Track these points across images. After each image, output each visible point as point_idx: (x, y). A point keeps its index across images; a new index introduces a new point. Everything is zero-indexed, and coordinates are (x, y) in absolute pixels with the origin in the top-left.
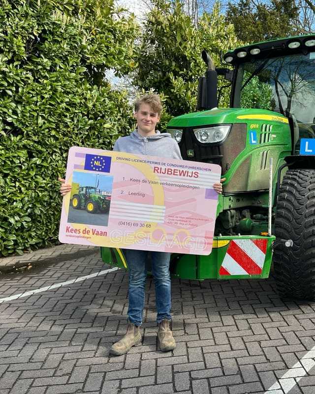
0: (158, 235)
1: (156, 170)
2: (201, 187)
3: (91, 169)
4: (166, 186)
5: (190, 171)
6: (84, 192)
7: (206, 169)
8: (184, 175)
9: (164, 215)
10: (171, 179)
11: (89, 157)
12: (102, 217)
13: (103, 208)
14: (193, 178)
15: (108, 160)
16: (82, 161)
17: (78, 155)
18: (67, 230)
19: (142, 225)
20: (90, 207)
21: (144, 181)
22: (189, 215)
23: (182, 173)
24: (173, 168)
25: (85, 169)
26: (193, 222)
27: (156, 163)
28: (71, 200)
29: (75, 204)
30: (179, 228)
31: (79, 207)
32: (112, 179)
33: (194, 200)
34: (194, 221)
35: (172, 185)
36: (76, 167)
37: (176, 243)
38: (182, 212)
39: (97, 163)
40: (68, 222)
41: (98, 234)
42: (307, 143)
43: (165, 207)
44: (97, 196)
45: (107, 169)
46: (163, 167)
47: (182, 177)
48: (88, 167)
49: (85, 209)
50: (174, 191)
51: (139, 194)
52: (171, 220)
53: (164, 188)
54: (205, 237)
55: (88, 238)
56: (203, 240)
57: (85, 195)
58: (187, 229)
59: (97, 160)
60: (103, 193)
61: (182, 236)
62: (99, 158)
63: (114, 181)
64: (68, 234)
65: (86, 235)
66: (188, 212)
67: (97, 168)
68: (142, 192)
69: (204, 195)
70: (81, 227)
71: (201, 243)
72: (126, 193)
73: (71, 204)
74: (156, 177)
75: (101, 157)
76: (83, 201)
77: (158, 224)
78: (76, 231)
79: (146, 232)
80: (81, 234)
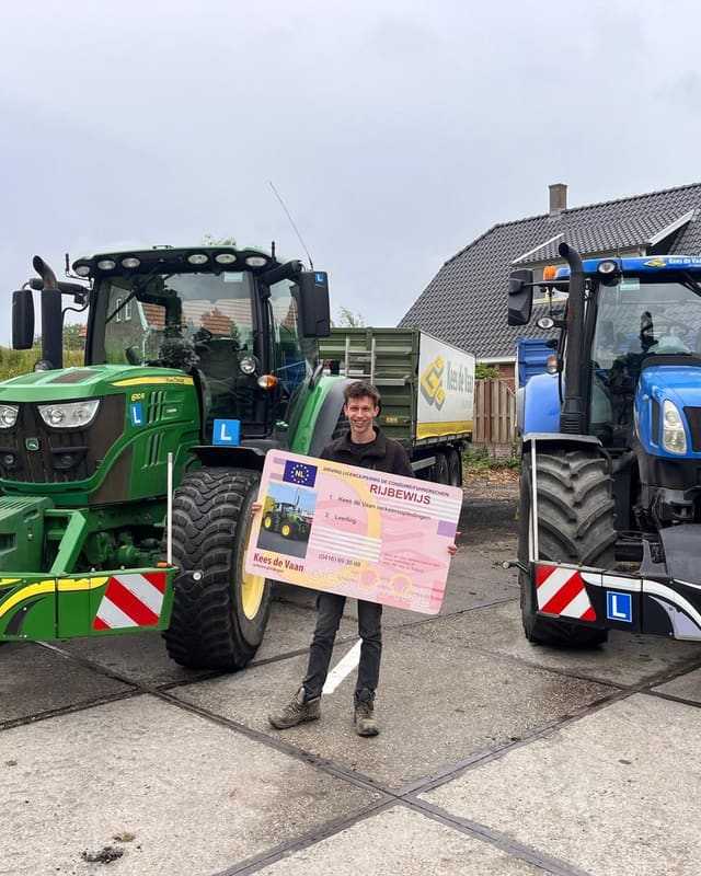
0: (368, 578)
1: (373, 488)
2: (432, 517)
3: (291, 481)
4: (383, 512)
5: (419, 493)
6: (280, 509)
7: (442, 494)
8: (410, 499)
9: (378, 551)
10: (392, 502)
11: (290, 465)
12: (300, 545)
13: (301, 532)
14: (422, 503)
15: (313, 470)
16: (281, 469)
17: (276, 461)
18: (256, 556)
19: (349, 562)
20: (286, 531)
21: (357, 503)
22: (412, 556)
23: (409, 496)
24: (396, 488)
25: (284, 480)
26: (418, 566)
27: (375, 480)
28: (263, 520)
29: (268, 524)
30: (398, 571)
31: (271, 529)
32: (315, 495)
33: (422, 534)
34: (418, 564)
35: (393, 511)
36: (273, 476)
37: (393, 593)
38: (403, 551)
39: (299, 474)
40: (258, 547)
41: (291, 567)
42: (224, 426)
43: (380, 541)
44: (295, 517)
45: (310, 482)
46: (384, 486)
47: (407, 501)
48: (287, 477)
49: (280, 532)
50: (395, 520)
51: (347, 519)
52: (388, 560)
53: (381, 514)
54: (434, 590)
55: (279, 571)
56: (430, 593)
57: (280, 514)
58: (408, 574)
59: (299, 469)
60: (304, 514)
61: (401, 584)
62: (301, 467)
63: (318, 500)
64: (256, 562)
65: (277, 567)
66: (413, 552)
67: (298, 480)
68: (352, 517)
69: (435, 529)
70: (273, 555)
71: (426, 596)
72: (332, 516)
73: (263, 525)
74: (373, 498)
75: (305, 465)
76: (277, 522)
77: (369, 564)
78: (265, 560)
79: (352, 572)
80: (272, 565)
